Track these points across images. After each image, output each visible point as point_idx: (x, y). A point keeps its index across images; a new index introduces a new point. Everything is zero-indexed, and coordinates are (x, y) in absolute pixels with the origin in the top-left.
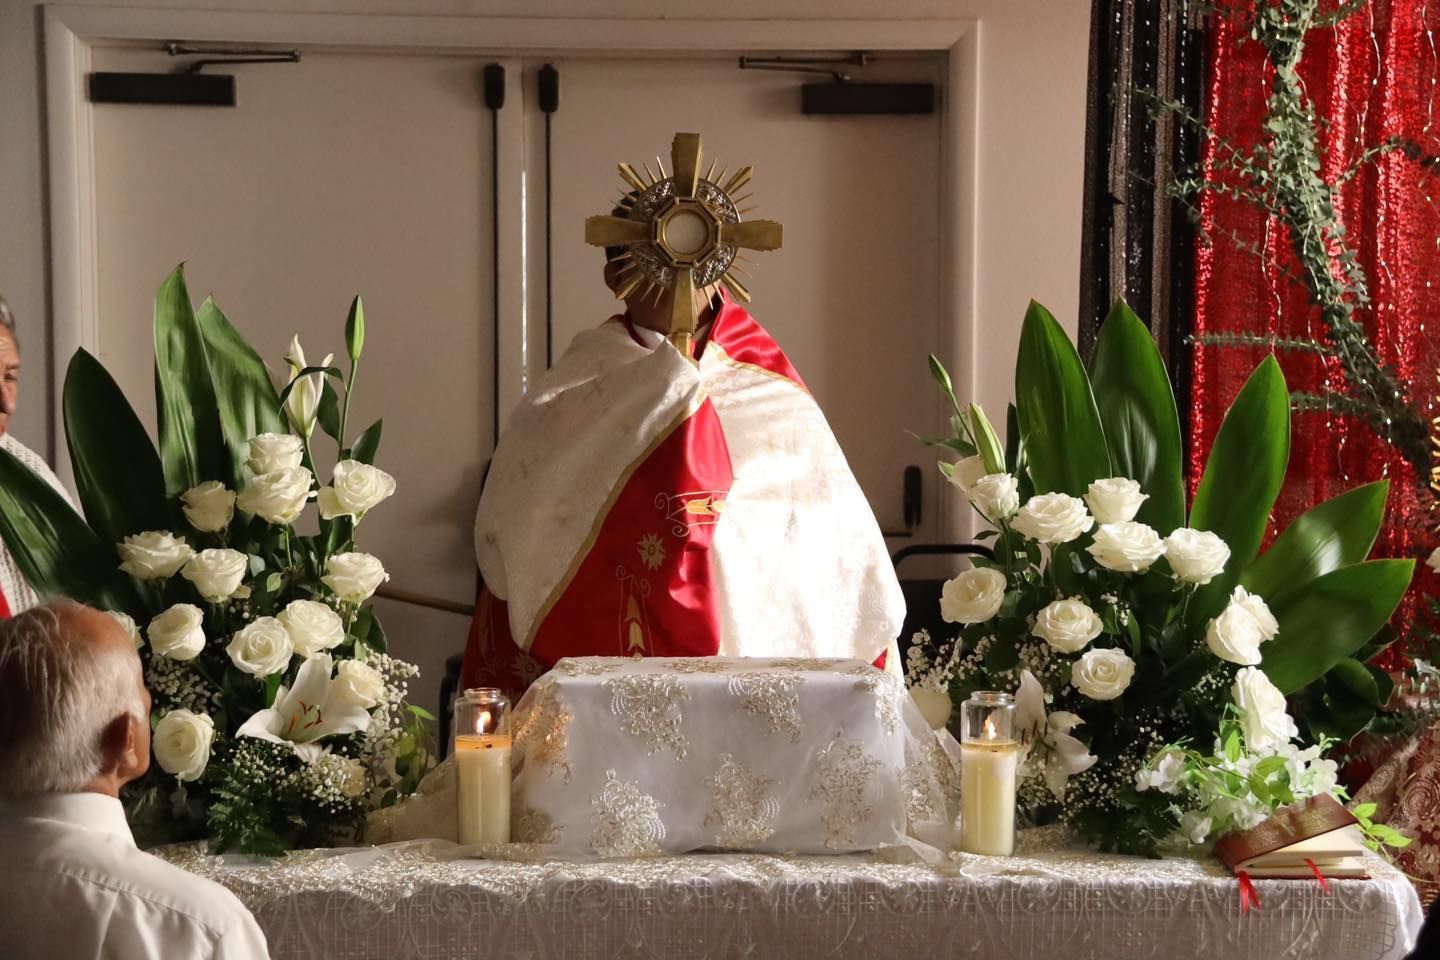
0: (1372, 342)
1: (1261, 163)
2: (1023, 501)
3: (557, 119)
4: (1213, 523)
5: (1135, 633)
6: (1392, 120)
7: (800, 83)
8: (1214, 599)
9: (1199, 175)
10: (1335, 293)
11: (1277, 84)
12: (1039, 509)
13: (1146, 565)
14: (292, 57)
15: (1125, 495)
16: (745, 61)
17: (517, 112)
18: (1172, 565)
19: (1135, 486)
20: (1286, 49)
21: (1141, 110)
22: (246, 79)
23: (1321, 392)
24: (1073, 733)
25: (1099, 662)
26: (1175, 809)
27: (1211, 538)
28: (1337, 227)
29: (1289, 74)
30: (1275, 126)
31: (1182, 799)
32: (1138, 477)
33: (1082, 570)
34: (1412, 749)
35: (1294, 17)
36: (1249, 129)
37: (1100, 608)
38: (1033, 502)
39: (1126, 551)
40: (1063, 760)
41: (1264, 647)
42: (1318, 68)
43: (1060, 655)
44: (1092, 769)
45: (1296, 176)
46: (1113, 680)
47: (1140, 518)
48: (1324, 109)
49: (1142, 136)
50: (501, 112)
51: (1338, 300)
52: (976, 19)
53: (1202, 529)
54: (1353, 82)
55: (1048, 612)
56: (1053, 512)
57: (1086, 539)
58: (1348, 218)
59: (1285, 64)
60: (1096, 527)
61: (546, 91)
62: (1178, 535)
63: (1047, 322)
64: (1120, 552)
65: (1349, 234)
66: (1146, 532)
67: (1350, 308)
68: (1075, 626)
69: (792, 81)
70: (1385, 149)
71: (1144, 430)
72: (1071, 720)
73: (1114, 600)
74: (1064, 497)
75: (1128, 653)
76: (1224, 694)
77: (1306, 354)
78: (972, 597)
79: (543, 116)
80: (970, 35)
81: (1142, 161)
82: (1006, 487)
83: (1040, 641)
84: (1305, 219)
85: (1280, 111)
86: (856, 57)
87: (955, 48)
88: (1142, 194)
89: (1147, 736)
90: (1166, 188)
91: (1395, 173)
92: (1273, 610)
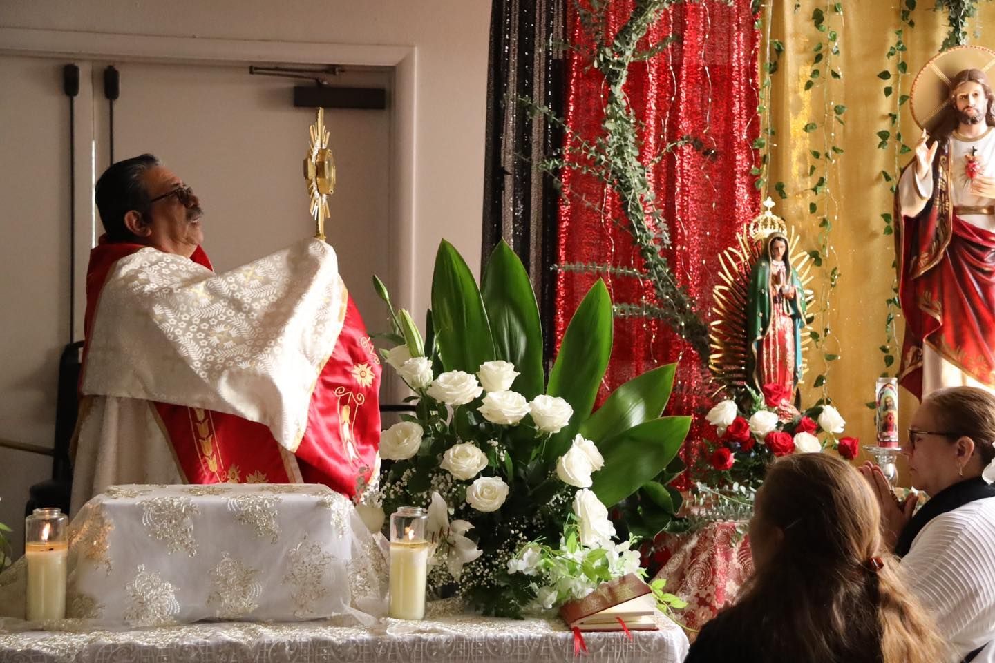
0: (673, 270)
1: (600, 150)
2: (435, 376)
3: (118, 105)
4: (563, 392)
5: (510, 465)
6: (684, 125)
7: (292, 85)
8: (561, 443)
9: (560, 157)
10: (648, 238)
11: (610, 98)
12: (447, 381)
13: (517, 420)
15: (503, 372)
16: (254, 69)
17: (88, 100)
18: (535, 419)
19: (511, 366)
20: (616, 75)
21: (523, 112)
23: (640, 304)
24: (467, 535)
25: (485, 486)
26: (534, 585)
27: (561, 401)
28: (650, 194)
29: (618, 91)
30: (609, 125)
31: (539, 579)
32: (513, 360)
33: (475, 423)
34: (694, 542)
35: (621, 54)
36: (594, 128)
37: (486, 449)
38: (442, 377)
39: (504, 410)
40: (459, 553)
41: (594, 475)
42: (637, 88)
43: (459, 481)
44: (479, 559)
45: (623, 160)
46: (494, 498)
47: (515, 387)
48: (641, 116)
49: (524, 129)
50: (75, 98)
51: (651, 243)
52: (413, 46)
53: (555, 395)
54: (660, 99)
55: (451, 452)
56: (455, 384)
57: (477, 402)
58: (657, 189)
59: (615, 84)
60: (484, 394)
61: (109, 84)
62: (539, 400)
63: (452, 254)
64: (500, 411)
65: (657, 199)
66: (518, 397)
67: (658, 248)
68: (469, 461)
69: (287, 84)
70: (680, 144)
71: (517, 328)
72: (465, 526)
73: (496, 443)
74: (463, 373)
75: (505, 480)
76: (568, 507)
77: (629, 278)
78: (399, 442)
79: (107, 102)
80: (408, 60)
81: (523, 146)
82: (424, 367)
83: (445, 472)
84: (629, 188)
85: (613, 116)
86: (331, 69)
87: (400, 63)
88: (524, 169)
89: (516, 536)
90: (539, 165)
91: (686, 159)
92: (600, 450)
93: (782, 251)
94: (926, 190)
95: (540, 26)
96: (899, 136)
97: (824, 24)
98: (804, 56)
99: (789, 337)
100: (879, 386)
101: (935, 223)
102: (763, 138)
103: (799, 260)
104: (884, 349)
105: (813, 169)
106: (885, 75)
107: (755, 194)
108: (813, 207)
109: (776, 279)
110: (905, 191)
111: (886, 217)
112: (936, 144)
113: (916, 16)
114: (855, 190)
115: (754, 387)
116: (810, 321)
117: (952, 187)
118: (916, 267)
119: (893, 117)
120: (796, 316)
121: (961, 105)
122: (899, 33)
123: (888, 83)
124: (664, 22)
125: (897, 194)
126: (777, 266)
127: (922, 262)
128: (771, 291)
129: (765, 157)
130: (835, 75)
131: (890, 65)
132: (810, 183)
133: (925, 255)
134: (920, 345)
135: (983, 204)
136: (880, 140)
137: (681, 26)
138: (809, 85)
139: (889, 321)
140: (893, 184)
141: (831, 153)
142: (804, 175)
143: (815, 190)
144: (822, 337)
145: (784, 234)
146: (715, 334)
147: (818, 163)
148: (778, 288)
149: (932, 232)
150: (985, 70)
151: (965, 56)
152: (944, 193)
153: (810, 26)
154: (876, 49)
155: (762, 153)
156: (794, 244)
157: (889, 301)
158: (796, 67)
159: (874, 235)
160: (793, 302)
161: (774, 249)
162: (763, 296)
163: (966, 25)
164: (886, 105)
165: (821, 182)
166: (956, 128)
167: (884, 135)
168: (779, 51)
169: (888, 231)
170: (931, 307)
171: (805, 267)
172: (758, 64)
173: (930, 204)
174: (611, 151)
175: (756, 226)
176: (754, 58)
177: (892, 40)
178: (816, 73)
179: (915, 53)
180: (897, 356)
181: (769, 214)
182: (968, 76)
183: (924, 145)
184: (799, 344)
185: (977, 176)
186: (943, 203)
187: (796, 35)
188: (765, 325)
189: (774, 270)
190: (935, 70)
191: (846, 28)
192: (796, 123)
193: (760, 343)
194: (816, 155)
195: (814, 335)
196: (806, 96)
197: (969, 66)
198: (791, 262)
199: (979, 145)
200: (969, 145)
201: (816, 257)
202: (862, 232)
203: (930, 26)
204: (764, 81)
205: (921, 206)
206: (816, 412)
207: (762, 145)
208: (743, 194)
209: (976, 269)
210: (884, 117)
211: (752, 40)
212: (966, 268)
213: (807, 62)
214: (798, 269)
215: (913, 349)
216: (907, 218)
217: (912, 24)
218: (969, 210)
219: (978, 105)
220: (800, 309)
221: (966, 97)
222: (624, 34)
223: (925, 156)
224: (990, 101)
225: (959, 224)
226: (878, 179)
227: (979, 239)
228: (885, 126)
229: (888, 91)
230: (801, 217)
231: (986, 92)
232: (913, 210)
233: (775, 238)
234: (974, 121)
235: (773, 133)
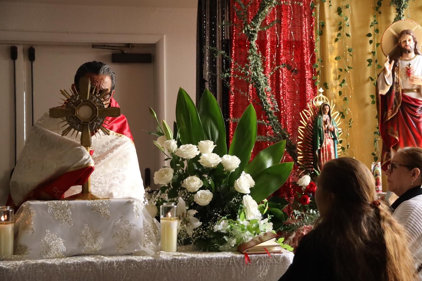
0: (280, 121)
1: (247, 69)
2: (179, 147)
3: (35, 63)
4: (235, 154)
5: (213, 186)
6: (283, 59)
7: (111, 53)
8: (237, 174)
9: (229, 72)
10: (269, 107)
11: (251, 46)
12: (184, 148)
13: (216, 165)
15: (209, 145)
16: (94, 46)
17: (22, 61)
18: (224, 165)
19: (212, 142)
20: (253, 36)
21: (212, 53)
23: (266, 135)
24: (195, 216)
25: (202, 194)
27: (235, 157)
28: (269, 88)
29: (254, 43)
30: (250, 58)
31: (227, 234)
32: (213, 140)
33: (197, 169)
34: (294, 235)
35: (255, 27)
36: (243, 60)
37: (202, 178)
38: (181, 147)
39: (210, 160)
40: (191, 224)
41: (251, 189)
42: (262, 44)
43: (190, 193)
44: (200, 227)
45: (257, 73)
46: (206, 199)
47: (214, 152)
48: (264, 54)
49: (213, 62)
50: (16, 61)
51: (270, 109)
52: (163, 35)
53: (232, 155)
54: (272, 47)
55: (187, 180)
56: (188, 149)
57: (198, 157)
58: (271, 86)
59: (252, 40)
60: (200, 155)
61: (31, 55)
62: (225, 157)
63: (185, 94)
64: (207, 161)
65: (272, 90)
66: (216, 155)
67: (273, 111)
68: (195, 183)
69: (108, 53)
70: (281, 67)
71: (215, 128)
72: (194, 212)
73: (206, 176)
74: (191, 145)
75: (211, 191)
76: (240, 203)
77: (264, 125)
78: (163, 176)
79: (30, 63)
80: (162, 38)
81: (213, 69)
82: (173, 143)
83: (184, 189)
84: (260, 86)
85: (252, 53)
86: (128, 45)
87: (157, 43)
88: (213, 79)
89: (217, 216)
90: (220, 76)
91: (284, 74)
92: (253, 179)
93: (328, 110)
94: (390, 82)
95: (219, 17)
96: (376, 61)
97: (342, 14)
98: (334, 28)
99: (332, 148)
100: (373, 166)
101: (394, 97)
102: (317, 63)
103: (335, 114)
104: (373, 154)
105: (339, 76)
106: (369, 35)
107: (314, 88)
108: (340, 93)
109: (326, 123)
110: (380, 83)
111: (372, 96)
112: (393, 62)
113: (381, 9)
114: (359, 85)
115: (317, 170)
116: (341, 142)
117: (401, 81)
118: (386, 117)
119: (373, 53)
120: (335, 139)
121: (403, 45)
122: (375, 16)
123: (371, 38)
124: (272, 15)
125: (377, 85)
126: (325, 117)
127: (389, 114)
128: (324, 128)
129: (318, 72)
130: (348, 35)
131: (371, 30)
132: (338, 82)
133: (390, 111)
134: (389, 151)
135: (415, 87)
136: (368, 63)
137: (280, 16)
138: (336, 40)
139: (375, 142)
140: (375, 82)
141: (347, 68)
142: (336, 79)
143: (340, 85)
144: (346, 149)
145: (328, 103)
146: (300, 148)
147: (342, 73)
148: (326, 126)
149: (393, 101)
150: (413, 30)
151: (404, 24)
152: (397, 83)
153: (336, 15)
154: (365, 24)
155: (317, 70)
156: (332, 108)
157: (375, 133)
158: (330, 32)
159: (367, 105)
160: (333, 132)
161: (324, 109)
162: (320, 130)
163: (404, 12)
164: (370, 48)
165: (344, 81)
166: (402, 55)
167: (370, 61)
168: (323, 26)
169: (373, 102)
170: (393, 133)
171: (337, 119)
172: (314, 32)
173: (391, 88)
174: (251, 67)
175: (316, 100)
176: (312, 28)
177: (372, 20)
178: (339, 35)
179: (381, 25)
180: (379, 156)
181: (321, 95)
182: (407, 32)
183: (388, 62)
184: (337, 152)
185: (412, 75)
186: (397, 88)
187: (330, 19)
188: (321, 142)
189: (324, 119)
190: (391, 30)
191: (352, 16)
192: (331, 57)
193: (319, 151)
194: (341, 70)
195: (343, 148)
196: (336, 45)
197: (405, 28)
198: (332, 116)
199: (412, 62)
200: (408, 63)
201: (343, 115)
202: (362, 103)
203: (388, 14)
204: (317, 39)
205: (387, 89)
207: (317, 66)
208: (309, 88)
209: (413, 116)
210: (369, 53)
211: (311, 21)
212: (409, 116)
213: (335, 31)
214: (335, 119)
215: (386, 153)
216: (381, 95)
217: (380, 13)
218: (409, 90)
219: (411, 45)
220: (336, 135)
221: (405, 41)
222: (255, 18)
223: (389, 67)
224: (416, 43)
225: (405, 97)
226: (368, 80)
228: (370, 57)
229: (371, 42)
230: (335, 97)
231: (414, 39)
232: (384, 92)
233: (324, 105)
234: (409, 52)
235: (321, 61)
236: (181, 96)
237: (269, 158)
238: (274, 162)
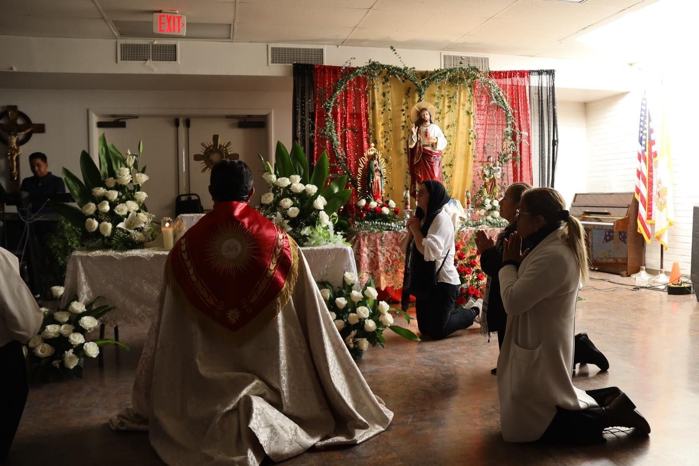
0: (346, 165)
1: (325, 130)
2: (277, 179)
3: (191, 129)
4: (314, 183)
5: (300, 204)
6: (349, 124)
7: (237, 122)
8: (315, 197)
9: (314, 133)
10: (339, 155)
11: (327, 116)
12: (280, 180)
13: (302, 191)
14: (137, 117)
15: (298, 178)
16: (228, 117)
17: (182, 128)
18: (307, 191)
19: (299, 176)
20: (329, 109)
21: (303, 120)
22: (128, 122)
23: (337, 173)
24: (288, 224)
25: (292, 210)
26: (308, 238)
27: (314, 186)
28: (339, 143)
29: (329, 114)
30: (327, 123)
31: (309, 236)
32: (300, 174)
33: (289, 193)
34: (354, 237)
35: (330, 104)
36: (322, 125)
37: (293, 200)
38: (279, 179)
39: (298, 188)
40: (286, 230)
41: (324, 207)
42: (335, 114)
43: (285, 209)
44: (292, 231)
45: (332, 133)
46: (295, 213)
47: (300, 182)
48: (336, 121)
49: (303, 126)
50: (179, 128)
51: (340, 157)
52: (271, 109)
53: (312, 184)
54: (341, 117)
55: (282, 201)
56: (283, 181)
57: (289, 186)
58: (341, 142)
59: (329, 112)
60: (291, 184)
61: (188, 124)
62: (308, 186)
63: (281, 145)
64: (296, 188)
65: (342, 144)
66: (301, 185)
67: (342, 158)
68: (288, 203)
69: (236, 121)
70: (347, 129)
71: (301, 167)
72: (287, 221)
73: (295, 198)
74: (285, 178)
75: (298, 208)
76: (317, 216)
77: (335, 167)
78: (267, 198)
79: (187, 128)
80: (271, 112)
81: (303, 131)
82: (274, 177)
83: (281, 206)
84: (334, 141)
85: (328, 120)
86: (249, 116)
87: (268, 114)
88: (303, 137)
89: (302, 224)
90: (308, 135)
91: (349, 134)
92: (326, 200)
93: (377, 158)
94: (415, 140)
95: (306, 97)
96: (407, 127)
97: (386, 96)
98: (380, 105)
99: (380, 182)
100: (404, 193)
101: (418, 149)
102: (371, 127)
103: (382, 161)
104: (406, 186)
105: (385, 136)
106: (403, 110)
107: (369, 143)
108: (385, 147)
109: (376, 166)
110: (410, 141)
111: (405, 149)
112: (417, 127)
113: (410, 94)
114: (396, 142)
115: (370, 196)
116: (385, 178)
117: (422, 140)
118: (414, 162)
119: (405, 121)
120: (381, 176)
121: (423, 117)
122: (406, 99)
123: (404, 112)
124: (341, 96)
125: (407, 142)
126: (375, 162)
127: (415, 160)
128: (374, 169)
129: (371, 133)
130: (389, 110)
131: (404, 107)
132: (384, 140)
133: (416, 158)
134: (415, 184)
135: (430, 144)
136: (402, 128)
137: (346, 97)
138: (382, 113)
139: (407, 178)
140: (406, 140)
141: (389, 131)
142: (382, 138)
143: (385, 142)
144: (389, 183)
145: (378, 153)
146: (359, 182)
147: (386, 134)
148: (376, 168)
149: (417, 151)
150: (429, 108)
151: (424, 104)
152: (420, 141)
153: (382, 97)
154: (400, 104)
155: (370, 132)
156: (380, 156)
157: (407, 172)
158: (378, 108)
159: (402, 154)
160: (380, 172)
161: (375, 157)
162: (372, 170)
163: (423, 97)
164: (403, 118)
165: (387, 139)
166: (422, 124)
167: (403, 127)
168: (374, 104)
169: (405, 153)
170: (417, 173)
171: (383, 163)
172: (368, 107)
173: (416, 144)
174: (328, 130)
175: (369, 151)
176: (367, 105)
177: (404, 101)
178: (384, 109)
179: (410, 104)
180: (409, 187)
181: (373, 148)
182: (425, 109)
183: (414, 127)
184: (383, 184)
185: (428, 136)
186: (420, 144)
187: (378, 99)
188: (373, 178)
189: (375, 163)
190: (416, 108)
191: (392, 98)
192: (379, 124)
193: (371, 184)
194: (385, 132)
195: (387, 182)
196: (382, 116)
197: (424, 107)
198: (380, 161)
199: (428, 128)
200: (426, 128)
201: (387, 161)
202: (399, 154)
203: (414, 97)
204: (370, 112)
205: (414, 145)
206: (387, 202)
207: (370, 129)
208: (365, 143)
209: (429, 162)
210: (403, 122)
211: (366, 101)
212: (427, 162)
213: (382, 107)
214: (382, 163)
215: (413, 185)
216: (410, 148)
217: (409, 97)
218: (427, 146)
219: (428, 117)
220: (382, 174)
221: (424, 115)
222: (330, 98)
223: (414, 130)
224: (431, 116)
225: (424, 149)
226: (402, 139)
227: (429, 153)
228: (403, 124)
229: (404, 115)
230: (382, 149)
231: (429, 114)
232: (412, 146)
233: (375, 154)
234: (427, 121)
235: (373, 126)
236: (279, 146)
237: (336, 186)
238: (340, 189)
